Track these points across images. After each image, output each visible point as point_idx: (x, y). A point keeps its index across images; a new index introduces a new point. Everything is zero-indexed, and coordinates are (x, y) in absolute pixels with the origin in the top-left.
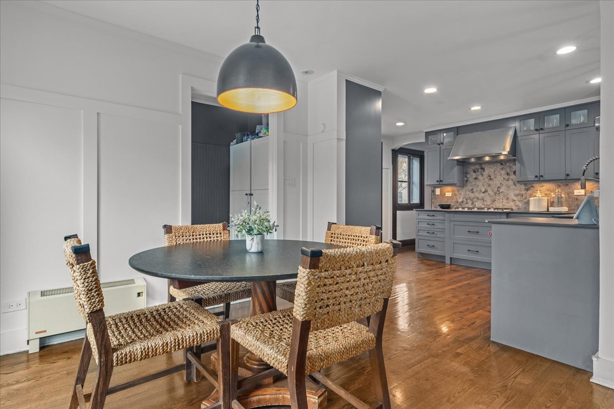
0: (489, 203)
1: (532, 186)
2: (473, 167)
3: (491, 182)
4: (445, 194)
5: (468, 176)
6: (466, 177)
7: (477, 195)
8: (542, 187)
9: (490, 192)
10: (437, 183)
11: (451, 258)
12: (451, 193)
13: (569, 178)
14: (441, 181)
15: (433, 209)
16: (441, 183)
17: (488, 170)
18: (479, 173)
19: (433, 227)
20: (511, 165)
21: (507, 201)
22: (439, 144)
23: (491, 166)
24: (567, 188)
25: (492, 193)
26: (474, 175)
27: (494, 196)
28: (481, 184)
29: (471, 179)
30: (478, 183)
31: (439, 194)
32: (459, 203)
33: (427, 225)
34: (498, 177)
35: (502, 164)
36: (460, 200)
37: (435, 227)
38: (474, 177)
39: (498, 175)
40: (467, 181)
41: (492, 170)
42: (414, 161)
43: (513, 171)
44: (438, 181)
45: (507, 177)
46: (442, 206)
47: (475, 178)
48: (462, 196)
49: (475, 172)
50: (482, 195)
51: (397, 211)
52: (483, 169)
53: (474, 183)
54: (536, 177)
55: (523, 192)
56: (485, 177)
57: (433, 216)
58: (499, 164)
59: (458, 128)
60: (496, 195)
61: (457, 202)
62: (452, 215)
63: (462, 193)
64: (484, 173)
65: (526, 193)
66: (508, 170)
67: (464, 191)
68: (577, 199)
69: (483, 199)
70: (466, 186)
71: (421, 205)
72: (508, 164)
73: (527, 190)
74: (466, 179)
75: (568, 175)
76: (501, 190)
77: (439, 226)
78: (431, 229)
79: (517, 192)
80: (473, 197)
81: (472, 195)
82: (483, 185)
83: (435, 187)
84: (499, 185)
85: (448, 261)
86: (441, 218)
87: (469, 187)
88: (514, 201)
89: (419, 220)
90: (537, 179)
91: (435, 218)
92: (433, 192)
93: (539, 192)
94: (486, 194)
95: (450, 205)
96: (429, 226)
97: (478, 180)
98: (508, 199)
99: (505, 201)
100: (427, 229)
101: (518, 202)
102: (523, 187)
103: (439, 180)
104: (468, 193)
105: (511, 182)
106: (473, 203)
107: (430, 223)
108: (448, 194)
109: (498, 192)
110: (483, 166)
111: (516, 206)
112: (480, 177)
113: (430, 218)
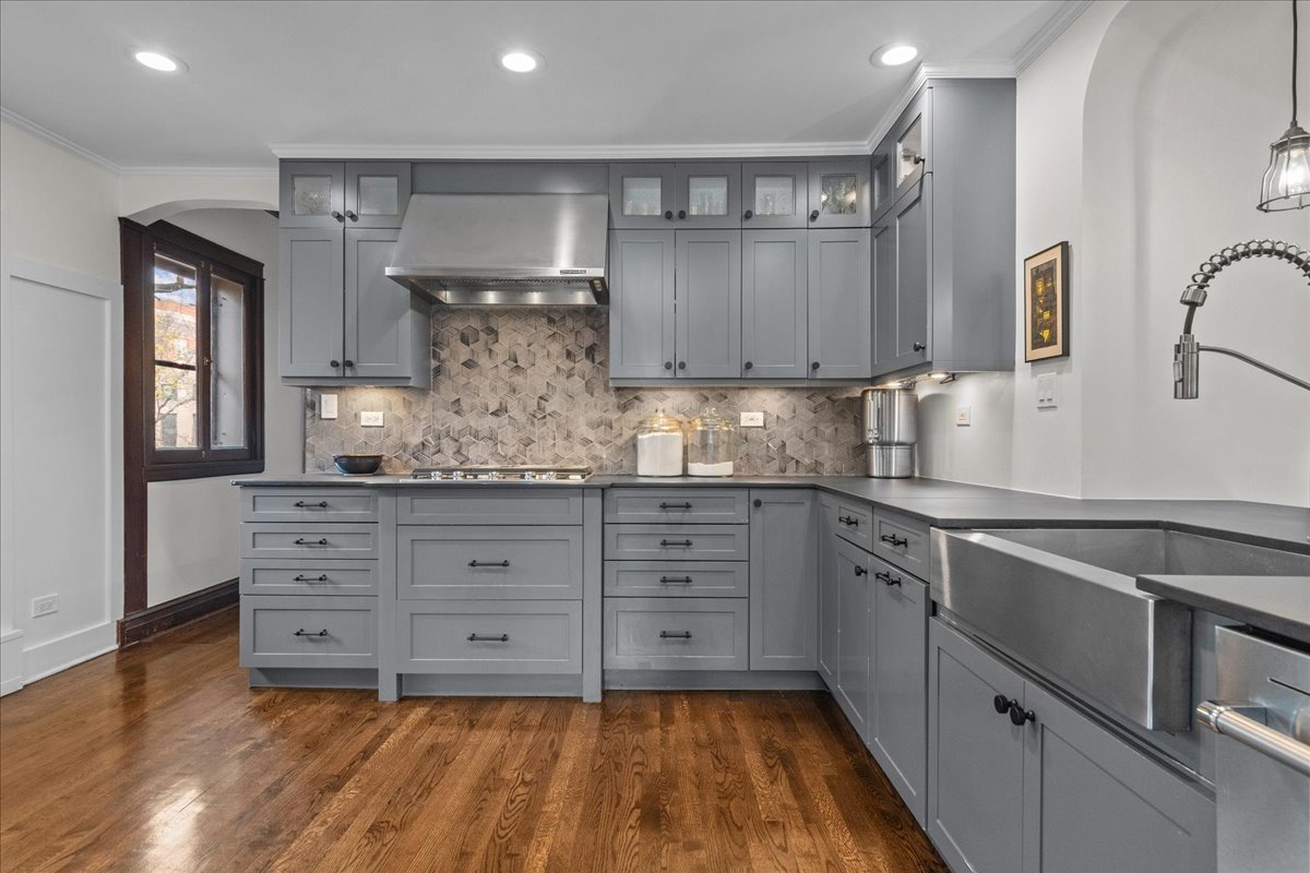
0: (511, 451)
1: (636, 398)
2: (458, 325)
3: (518, 379)
4: (357, 416)
5: (444, 355)
6: (436, 356)
7: (472, 421)
8: (661, 400)
9: (515, 411)
10: (333, 372)
11: (400, 677)
12: (380, 414)
13: (750, 375)
14: (349, 364)
15: (312, 475)
16: (349, 373)
17: (512, 338)
18: (480, 344)
19: (320, 552)
20: (579, 326)
21: (566, 444)
22: (340, 218)
23: (518, 324)
24: (723, 405)
25: (522, 418)
26: (464, 353)
27: (529, 427)
28: (487, 385)
29: (454, 366)
30: (475, 380)
31: (335, 415)
32: (410, 450)
33: (299, 549)
34: (541, 363)
35: (551, 321)
36: (415, 440)
37: (329, 552)
38: (463, 358)
39: (539, 356)
40: (438, 371)
41: (520, 340)
42: (222, 294)
43: (585, 346)
44: (334, 364)
45: (566, 365)
46: (352, 465)
47: (464, 364)
48: (422, 425)
49: (465, 340)
50: (489, 422)
51: (151, 485)
52: (492, 332)
53: (463, 380)
54: (668, 366)
55: (614, 415)
56: (499, 360)
57: (323, 505)
58: (544, 320)
59: (414, 164)
60: (533, 423)
61: (405, 447)
62: (404, 501)
63: (423, 415)
64: (496, 348)
65: (618, 419)
66: (570, 340)
67: (428, 406)
68: (746, 439)
69: (492, 438)
70: (436, 389)
71: (251, 457)
72: (570, 323)
73: (624, 408)
74: (434, 363)
75: (749, 366)
76: (549, 407)
77: (346, 547)
78: (310, 564)
79: (595, 415)
80: (458, 427)
81: (456, 423)
82: (494, 389)
83: (320, 386)
84: (543, 391)
85: (388, 692)
86: (357, 513)
87: (446, 392)
88: (586, 442)
89: (256, 528)
90: (669, 374)
91: (330, 514)
92: (312, 406)
93: (661, 415)
94: (504, 419)
95: (379, 458)
96: (304, 551)
97: (476, 371)
98: (568, 436)
99: (560, 442)
100: (296, 563)
101: (598, 446)
102: (613, 399)
103: (340, 361)
104: (441, 413)
105: (577, 384)
106: (458, 452)
107: (307, 539)
108: (372, 418)
109: (539, 414)
110: (493, 324)
111: (595, 458)
112: (483, 360)
113: (307, 515)
